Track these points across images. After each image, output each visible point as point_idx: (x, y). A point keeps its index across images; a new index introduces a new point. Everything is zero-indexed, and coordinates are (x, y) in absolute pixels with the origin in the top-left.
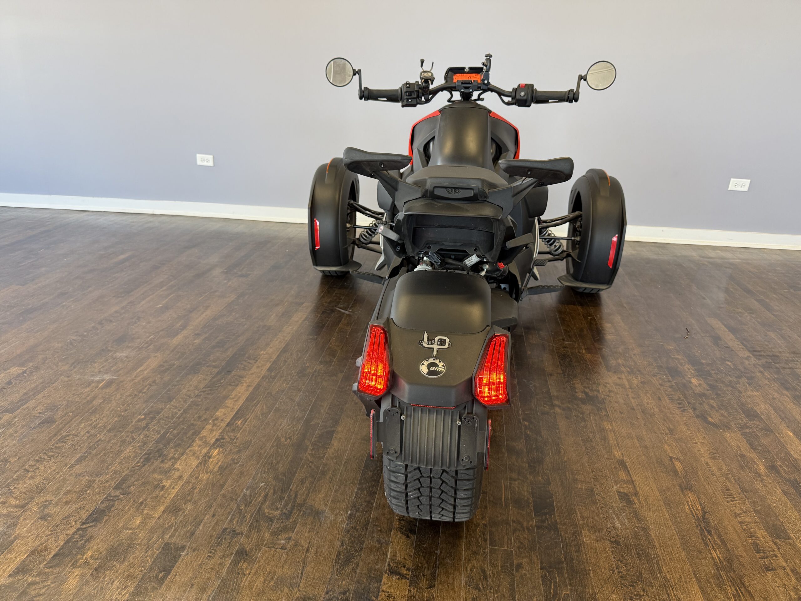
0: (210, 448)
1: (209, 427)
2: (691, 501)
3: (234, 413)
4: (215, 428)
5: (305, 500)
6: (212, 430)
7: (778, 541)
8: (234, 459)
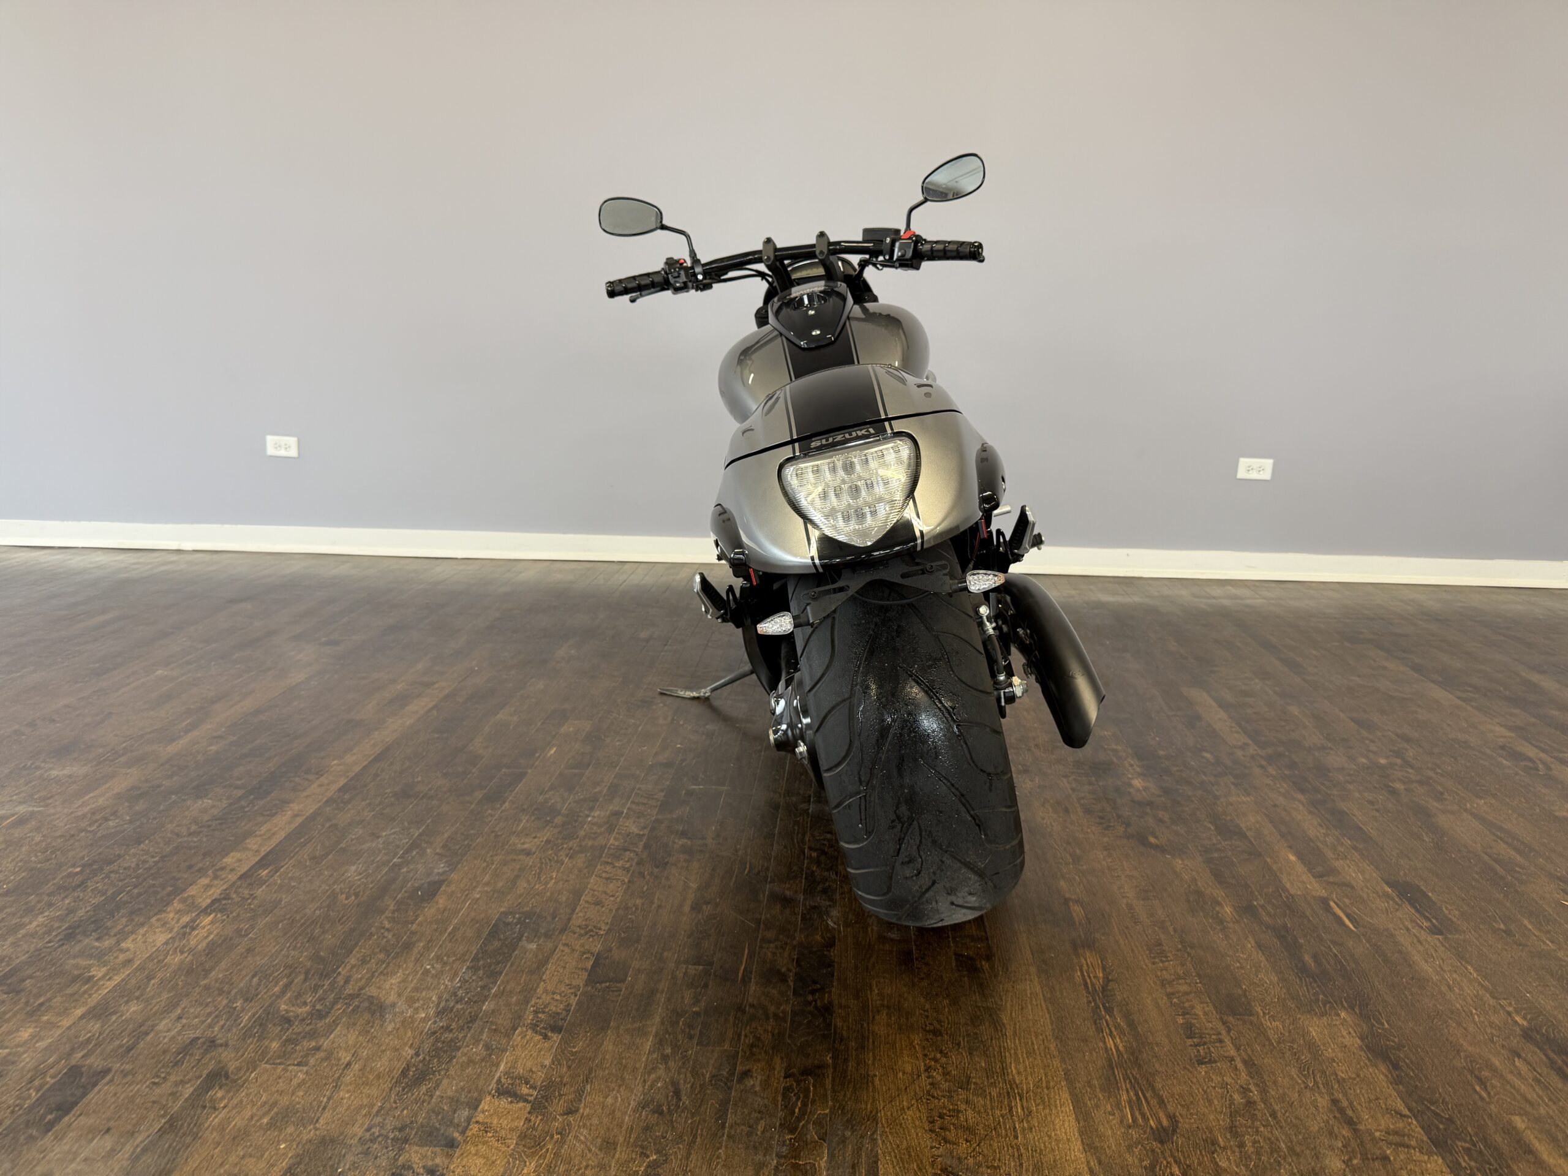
0: (198, 915)
1: (205, 881)
2: (1087, 964)
3: (259, 858)
4: (216, 882)
5: (361, 989)
6: (208, 887)
7: (1231, 1019)
8: (241, 930)
